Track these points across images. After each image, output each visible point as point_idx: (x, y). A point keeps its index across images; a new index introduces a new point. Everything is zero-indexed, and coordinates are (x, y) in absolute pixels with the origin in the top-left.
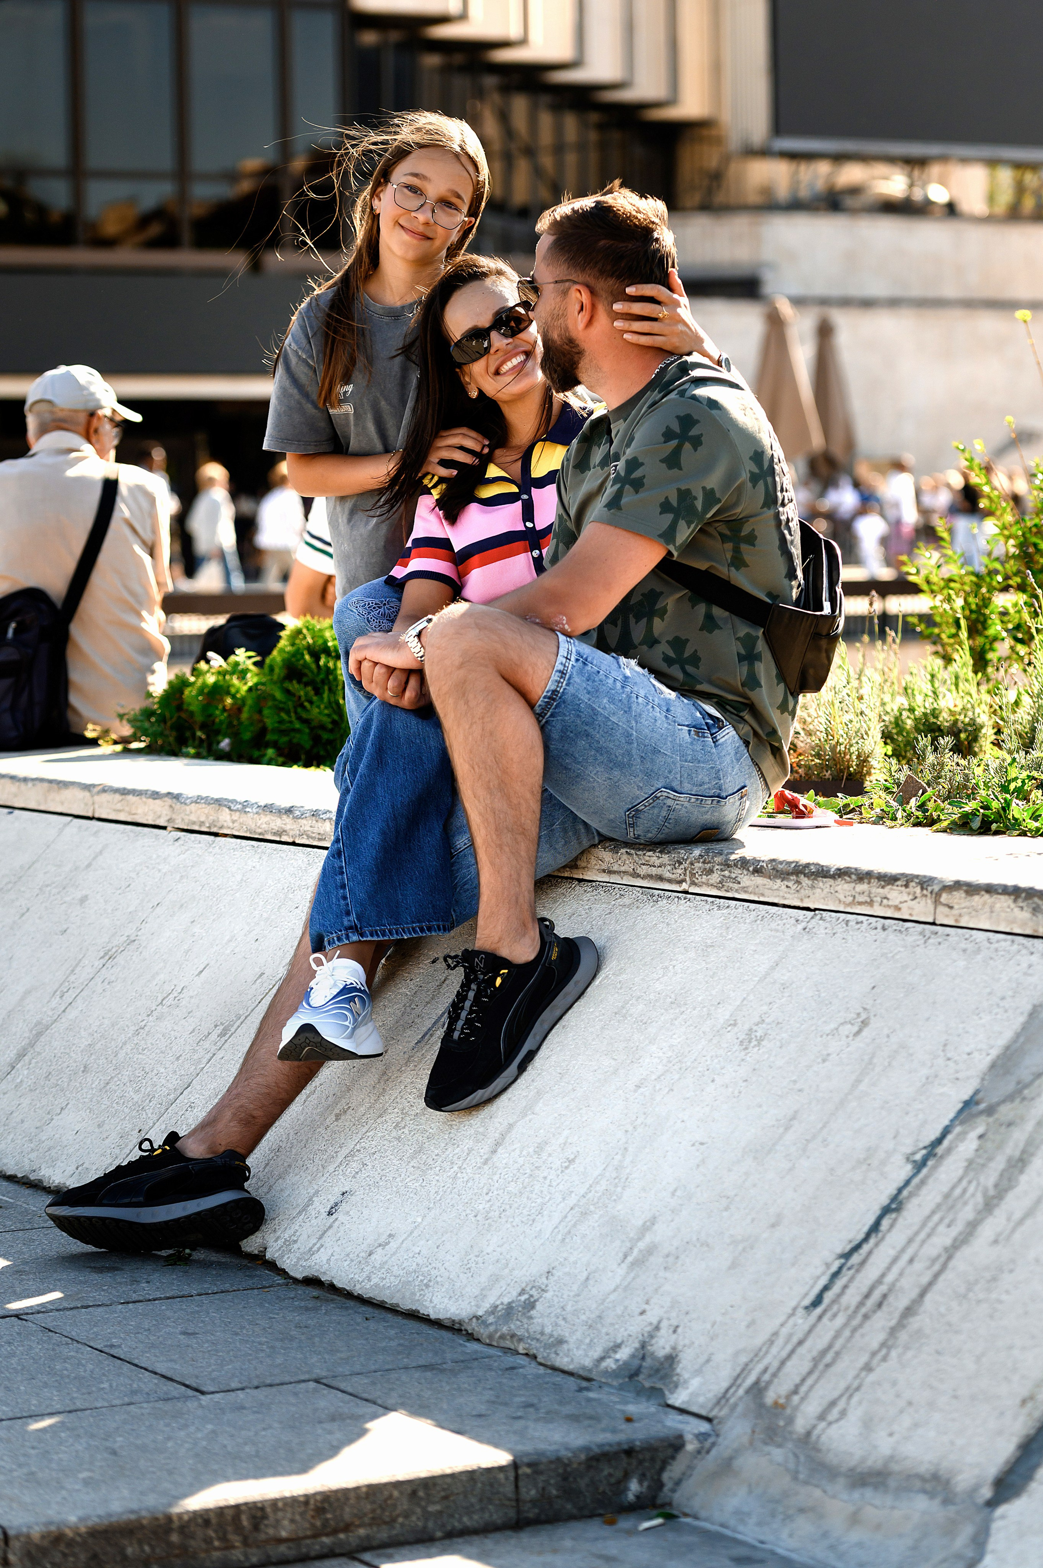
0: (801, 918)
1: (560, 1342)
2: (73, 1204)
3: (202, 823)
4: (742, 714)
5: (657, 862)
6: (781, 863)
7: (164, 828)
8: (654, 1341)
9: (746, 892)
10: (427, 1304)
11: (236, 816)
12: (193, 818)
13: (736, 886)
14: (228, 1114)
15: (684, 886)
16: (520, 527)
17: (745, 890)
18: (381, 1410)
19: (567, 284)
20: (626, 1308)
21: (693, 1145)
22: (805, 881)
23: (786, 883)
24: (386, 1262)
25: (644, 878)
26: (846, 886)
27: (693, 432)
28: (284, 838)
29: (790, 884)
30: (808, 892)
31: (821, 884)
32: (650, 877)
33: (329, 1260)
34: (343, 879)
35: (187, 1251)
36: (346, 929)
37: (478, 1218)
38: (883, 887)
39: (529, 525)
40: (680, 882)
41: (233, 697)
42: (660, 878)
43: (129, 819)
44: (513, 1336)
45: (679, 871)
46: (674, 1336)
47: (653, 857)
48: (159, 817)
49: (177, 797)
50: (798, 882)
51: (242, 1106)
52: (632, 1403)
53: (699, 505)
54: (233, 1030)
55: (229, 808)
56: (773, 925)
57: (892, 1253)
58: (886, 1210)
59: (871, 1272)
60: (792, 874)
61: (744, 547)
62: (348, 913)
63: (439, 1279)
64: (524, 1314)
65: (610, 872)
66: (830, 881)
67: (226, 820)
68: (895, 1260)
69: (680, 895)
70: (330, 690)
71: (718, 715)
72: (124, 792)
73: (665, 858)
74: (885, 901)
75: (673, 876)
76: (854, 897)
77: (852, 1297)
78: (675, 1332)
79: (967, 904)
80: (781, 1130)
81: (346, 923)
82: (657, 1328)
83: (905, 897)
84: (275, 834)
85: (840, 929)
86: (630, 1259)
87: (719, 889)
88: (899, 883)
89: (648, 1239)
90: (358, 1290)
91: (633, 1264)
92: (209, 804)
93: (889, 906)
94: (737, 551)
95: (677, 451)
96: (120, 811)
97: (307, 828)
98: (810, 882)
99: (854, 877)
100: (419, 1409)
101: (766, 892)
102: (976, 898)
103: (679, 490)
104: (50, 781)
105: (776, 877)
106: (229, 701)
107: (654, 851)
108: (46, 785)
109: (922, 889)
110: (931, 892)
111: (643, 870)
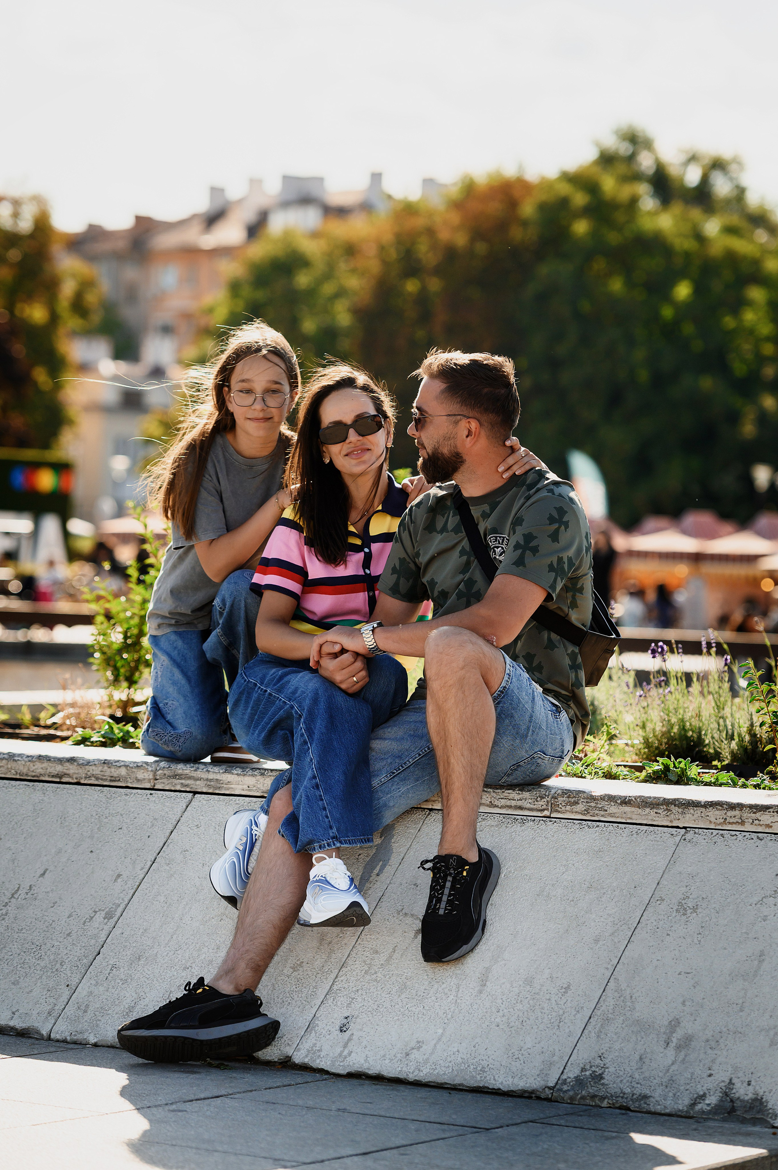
0: (675, 833)
1: (645, 1097)
2: (148, 1028)
4: (569, 703)
5: (518, 797)
8: (734, 1091)
9: (612, 816)
10: (493, 1082)
13: (602, 813)
14: (242, 965)
15: (547, 813)
16: (361, 573)
17: (611, 815)
19: (459, 417)
20: (693, 1074)
21: (680, 974)
22: (675, 810)
23: (655, 810)
24: (428, 1059)
25: (502, 807)
26: (717, 812)
27: (565, 519)
28: (66, 780)
29: (660, 811)
30: (679, 816)
31: (692, 811)
32: (510, 807)
33: (366, 1061)
34: (323, 804)
36: (333, 838)
37: (501, 1027)
38: (755, 813)
39: (368, 571)
40: (543, 810)
42: (521, 808)
45: (541, 803)
46: (750, 1087)
47: (514, 794)
50: (668, 810)
51: (251, 959)
53: (566, 566)
54: (118, 914)
56: (650, 837)
60: (662, 805)
61: (578, 595)
62: (331, 828)
63: (491, 1066)
64: (595, 1083)
69: (544, 819)
71: (557, 703)
73: (526, 795)
74: (757, 822)
75: (535, 807)
76: (726, 819)
78: (749, 1085)
80: (756, 962)
81: (331, 834)
82: (731, 1083)
84: (54, 776)
85: (719, 839)
86: (672, 1045)
87: (584, 815)
88: (771, 810)
89: (680, 1032)
91: (678, 1048)
93: (761, 825)
94: (574, 597)
95: (557, 531)
97: (96, 772)
98: (680, 810)
99: (725, 806)
101: (634, 817)
103: (558, 556)
105: (646, 807)
107: (514, 790)
111: (503, 802)
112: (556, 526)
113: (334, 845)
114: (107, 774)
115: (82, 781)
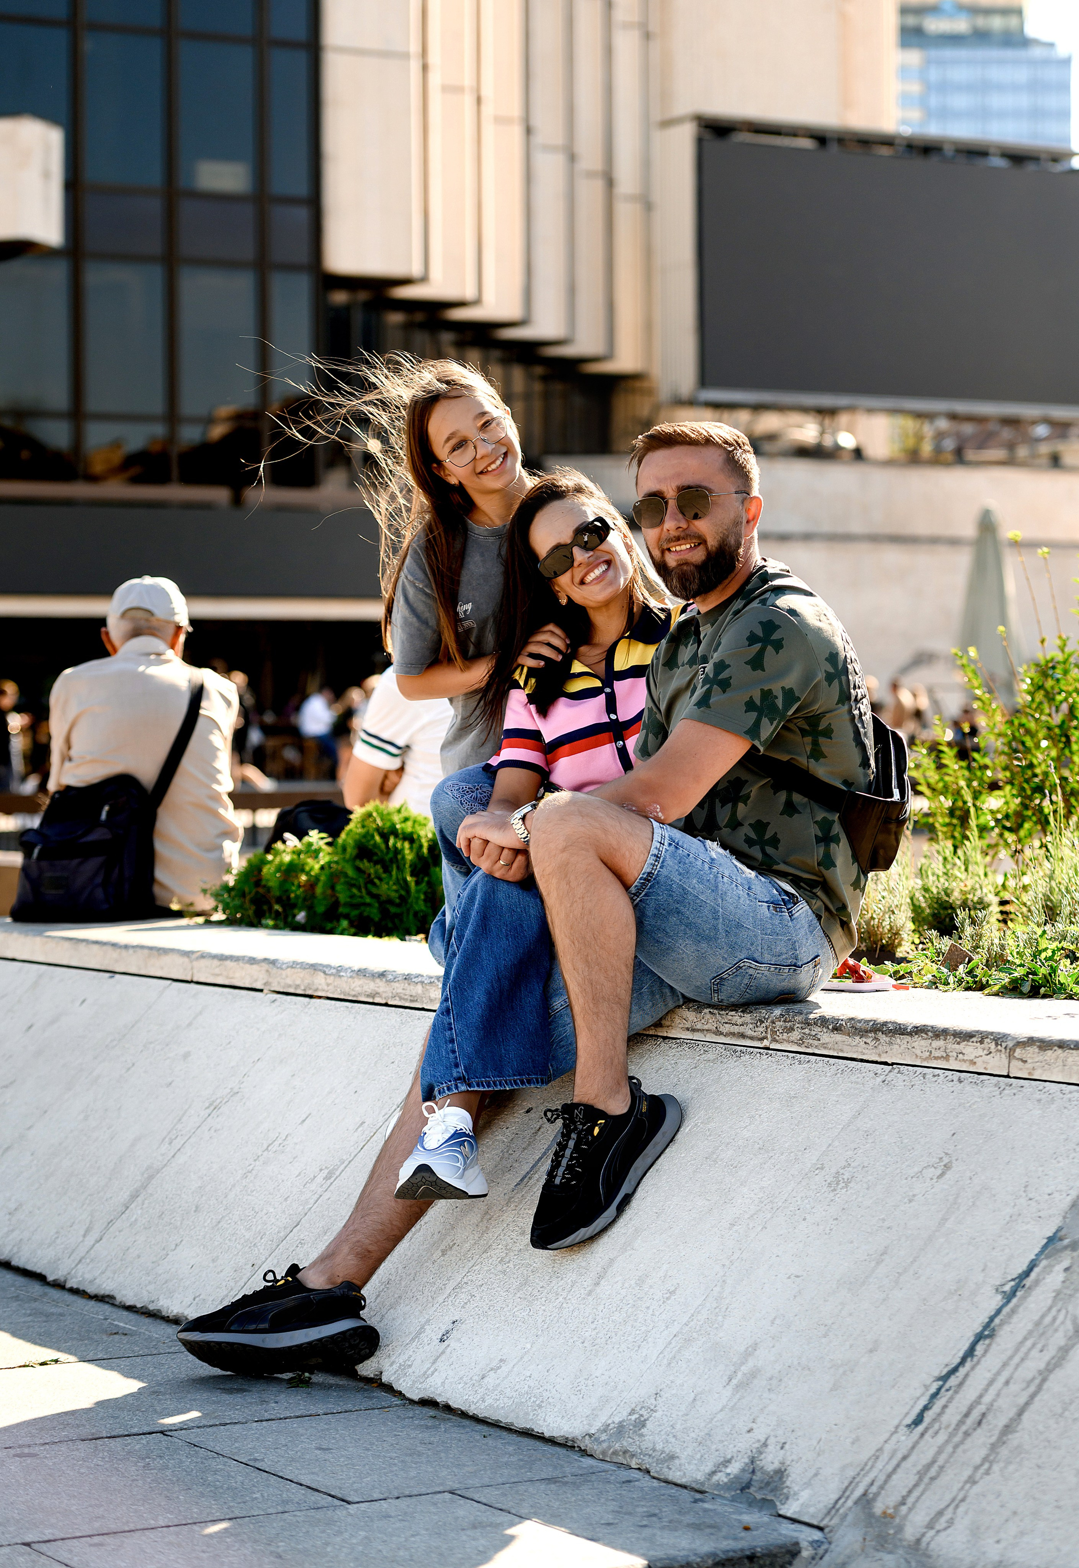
0: (879, 1072)
1: (672, 1457)
2: (203, 1331)
3: (297, 986)
4: (815, 891)
5: (740, 1021)
6: (860, 1021)
7: (261, 991)
8: (762, 1457)
9: (825, 1048)
10: (541, 1422)
11: (330, 980)
12: (289, 981)
13: (816, 1043)
14: (346, 1249)
15: (766, 1043)
16: (604, 720)
17: (824, 1046)
18: (517, 1519)
20: (734, 1426)
21: (789, 1278)
22: (883, 1038)
23: (864, 1040)
24: (499, 1384)
25: (726, 1035)
26: (923, 1043)
27: (775, 636)
28: (377, 1000)
29: (868, 1041)
30: (886, 1048)
31: (898, 1040)
32: (733, 1034)
33: (443, 1383)
34: (452, 1034)
35: (307, 1374)
36: (456, 1080)
37: (585, 1344)
38: (959, 1043)
39: (612, 717)
40: (762, 1039)
41: (308, 874)
42: (743, 1036)
43: (227, 983)
44: (625, 1452)
45: (761, 1029)
46: (782, 1452)
47: (736, 1017)
48: (256, 980)
49: (273, 962)
50: (877, 1039)
51: (358, 1241)
52: (745, 1513)
53: (780, 703)
54: (337, 1173)
55: (324, 972)
56: (853, 1078)
57: (989, 1375)
58: (979, 1338)
59: (969, 1394)
60: (871, 1031)
61: (822, 740)
62: (457, 1065)
63: (550, 1400)
64: (635, 1432)
65: (694, 1030)
66: (908, 1038)
67: (320, 984)
68: (991, 1383)
69: (762, 1051)
70: (398, 868)
71: (793, 891)
72: (222, 958)
73: (747, 1017)
74: (960, 1056)
75: (755, 1034)
76: (931, 1052)
77: (952, 1416)
78: (782, 1448)
79: (1041, 1058)
80: (873, 1264)
81: (455, 1075)
82: (765, 1445)
83: (980, 1052)
84: (368, 996)
85: (918, 1081)
86: (735, 1381)
87: (799, 1045)
88: (974, 1039)
89: (751, 1363)
90: (472, 1410)
91: (738, 1387)
92: (305, 968)
93: (964, 1061)
94: (815, 743)
95: (761, 654)
96: (218, 975)
97: (400, 991)
98: (888, 1039)
99: (930, 1034)
100: (552, 1518)
101: (845, 1048)
102: (1049, 1053)
103: (762, 690)
104: (151, 948)
105: (854, 1034)
106: (304, 878)
107: (737, 1011)
108: (146, 951)
109: (997, 1045)
110: (1006, 1048)
111: (726, 1029)
112: (758, 646)
113: (457, 1088)
114: (408, 992)
115: (390, 1003)
